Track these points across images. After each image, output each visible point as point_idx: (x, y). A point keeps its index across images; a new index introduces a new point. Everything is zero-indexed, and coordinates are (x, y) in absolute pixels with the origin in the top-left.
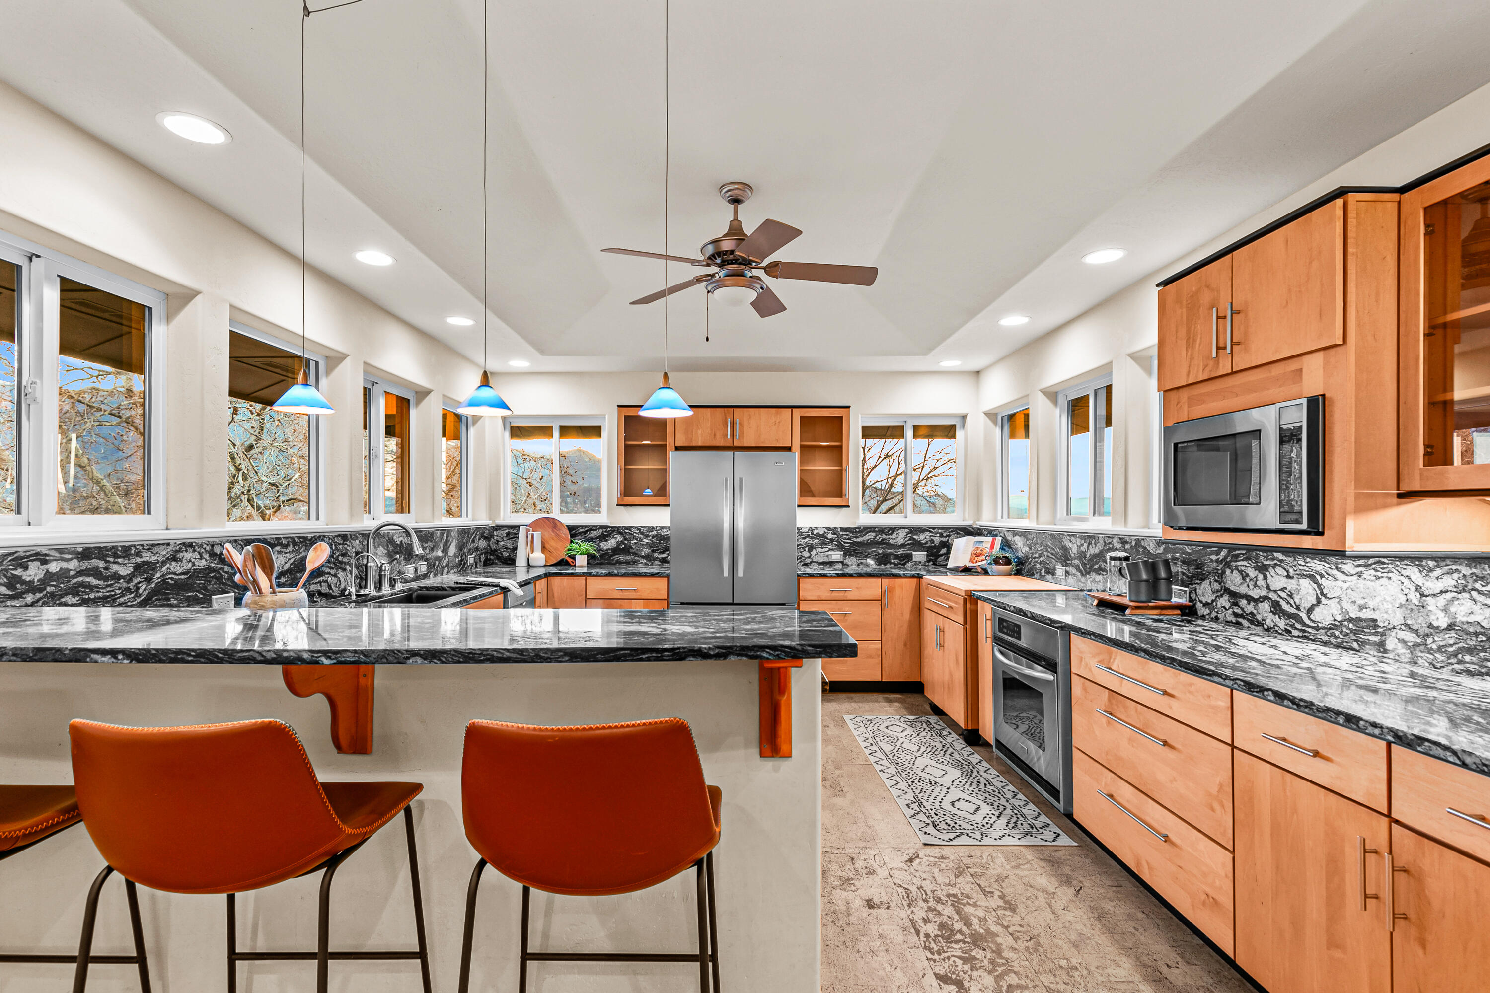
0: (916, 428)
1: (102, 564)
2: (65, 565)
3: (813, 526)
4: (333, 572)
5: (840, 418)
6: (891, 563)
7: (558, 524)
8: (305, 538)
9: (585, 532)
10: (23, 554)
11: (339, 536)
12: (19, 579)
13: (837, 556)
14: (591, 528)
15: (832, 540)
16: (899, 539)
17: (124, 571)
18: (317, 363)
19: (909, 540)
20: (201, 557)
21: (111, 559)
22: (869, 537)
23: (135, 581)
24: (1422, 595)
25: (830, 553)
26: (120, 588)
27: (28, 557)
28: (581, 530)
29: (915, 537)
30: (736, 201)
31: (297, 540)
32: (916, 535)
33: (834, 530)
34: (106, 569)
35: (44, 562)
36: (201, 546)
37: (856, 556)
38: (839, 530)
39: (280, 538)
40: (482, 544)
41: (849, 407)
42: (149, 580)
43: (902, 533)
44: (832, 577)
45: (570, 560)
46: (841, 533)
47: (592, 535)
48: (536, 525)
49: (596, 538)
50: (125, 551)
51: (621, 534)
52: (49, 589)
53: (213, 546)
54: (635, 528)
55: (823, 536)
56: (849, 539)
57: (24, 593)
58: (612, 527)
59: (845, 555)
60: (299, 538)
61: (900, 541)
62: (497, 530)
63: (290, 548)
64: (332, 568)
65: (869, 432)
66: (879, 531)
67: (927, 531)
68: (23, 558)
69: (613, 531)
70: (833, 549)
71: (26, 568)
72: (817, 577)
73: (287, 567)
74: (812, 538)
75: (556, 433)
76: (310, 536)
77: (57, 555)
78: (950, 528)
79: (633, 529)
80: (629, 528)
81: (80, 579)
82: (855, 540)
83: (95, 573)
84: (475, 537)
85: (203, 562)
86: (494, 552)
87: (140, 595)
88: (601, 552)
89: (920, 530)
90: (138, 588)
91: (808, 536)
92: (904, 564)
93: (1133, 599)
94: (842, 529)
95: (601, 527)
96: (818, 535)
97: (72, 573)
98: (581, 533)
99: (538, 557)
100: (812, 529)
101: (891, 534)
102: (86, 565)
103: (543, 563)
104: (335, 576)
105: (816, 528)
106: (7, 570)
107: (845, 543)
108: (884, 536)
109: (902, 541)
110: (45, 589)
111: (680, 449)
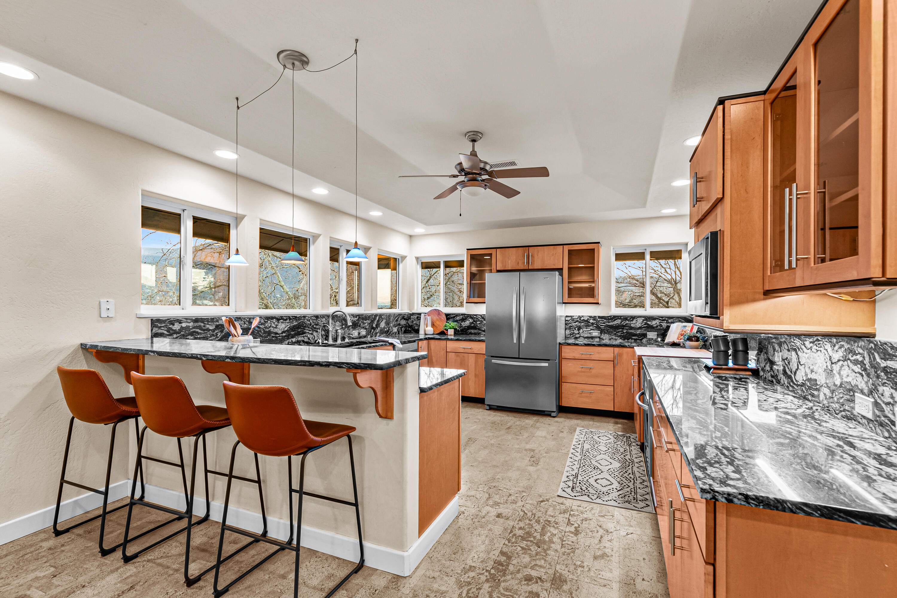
0: (651, 253)
1: (202, 325)
2: (188, 324)
3: (581, 315)
4: (310, 332)
5: (594, 250)
6: (632, 339)
7: (441, 312)
8: (296, 317)
9: (454, 317)
10: (172, 320)
11: (314, 316)
12: (171, 329)
13: (596, 333)
14: (457, 315)
15: (593, 324)
16: (637, 324)
17: (211, 328)
18: (309, 239)
19: (645, 324)
20: (245, 324)
21: (206, 323)
22: (617, 322)
23: (216, 332)
24: (832, 363)
25: (591, 331)
26: (210, 334)
27: (174, 321)
28: (452, 316)
29: (649, 323)
30: (474, 140)
31: (291, 317)
32: (650, 321)
33: (594, 318)
34: (204, 326)
35: (180, 323)
36: (245, 319)
37: (609, 334)
38: (597, 318)
39: (282, 317)
40: (403, 322)
41: (599, 243)
42: (222, 332)
43: (640, 320)
44: (581, 345)
45: (446, 331)
46: (599, 320)
47: (457, 319)
48: (429, 314)
49: (460, 320)
50: (212, 320)
51: (472, 318)
52: (182, 333)
53: (250, 319)
54: (479, 315)
55: (587, 321)
56: (604, 323)
57: (173, 334)
58: (467, 315)
59: (601, 333)
60: (293, 316)
61: (638, 325)
62: (412, 315)
63: (288, 321)
64: (310, 330)
65: (620, 257)
66: (624, 319)
67: (658, 319)
68: (173, 321)
69: (468, 317)
70: (593, 329)
71: (174, 325)
72: (572, 345)
73: (286, 329)
74: (580, 322)
75: (442, 266)
76: (298, 316)
77: (185, 320)
78: (674, 317)
79: (478, 316)
80: (476, 315)
81: (194, 330)
82: (608, 324)
83: (199, 327)
84: (398, 318)
85: (246, 325)
86: (411, 327)
87: (218, 337)
88: (462, 328)
89: (653, 318)
90: (217, 335)
91: (577, 321)
92: (641, 340)
93: (715, 363)
94: (599, 317)
95: (462, 314)
96: (584, 320)
97: (191, 327)
98: (452, 318)
99: (430, 330)
100: (580, 317)
101: (632, 321)
102: (196, 324)
103: (432, 333)
104: (312, 334)
105: (583, 316)
106: (166, 325)
107: (601, 325)
108: (627, 322)
109: (640, 325)
110: (180, 333)
111: (499, 271)
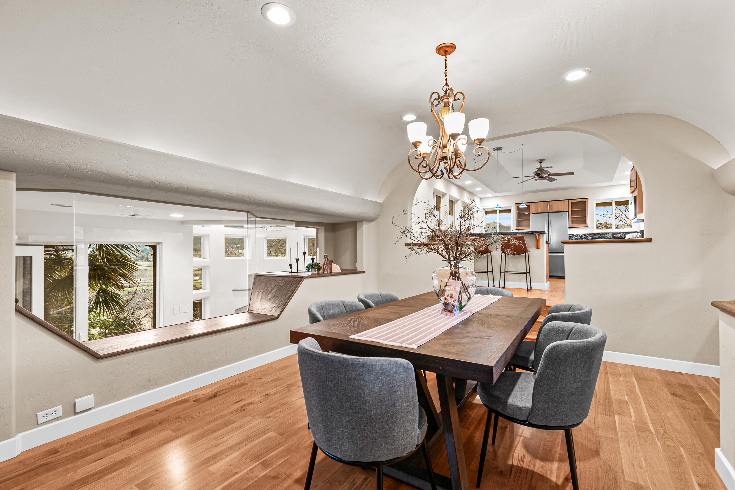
0: (615, 202)
3: (578, 233)
5: (585, 202)
15: (584, 237)
19: (613, 236)
22: (598, 236)
29: (615, 236)
30: (541, 162)
33: (585, 235)
41: (588, 198)
43: (610, 235)
55: (581, 236)
56: (591, 237)
61: (609, 237)
65: (598, 205)
66: (601, 234)
67: (620, 234)
74: (577, 237)
75: (498, 212)
78: (628, 232)
82: (593, 237)
89: (617, 233)
91: (576, 237)
94: (588, 234)
96: (579, 236)
100: (577, 235)
101: (606, 235)
105: (579, 234)
107: (589, 238)
108: (603, 236)
109: (610, 237)
111: (533, 213)
